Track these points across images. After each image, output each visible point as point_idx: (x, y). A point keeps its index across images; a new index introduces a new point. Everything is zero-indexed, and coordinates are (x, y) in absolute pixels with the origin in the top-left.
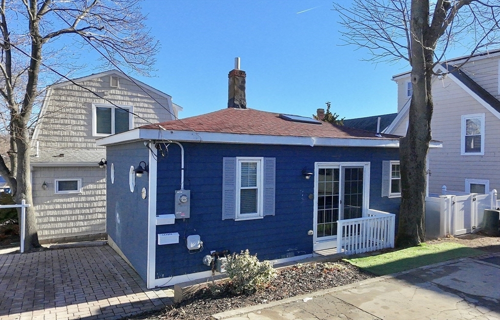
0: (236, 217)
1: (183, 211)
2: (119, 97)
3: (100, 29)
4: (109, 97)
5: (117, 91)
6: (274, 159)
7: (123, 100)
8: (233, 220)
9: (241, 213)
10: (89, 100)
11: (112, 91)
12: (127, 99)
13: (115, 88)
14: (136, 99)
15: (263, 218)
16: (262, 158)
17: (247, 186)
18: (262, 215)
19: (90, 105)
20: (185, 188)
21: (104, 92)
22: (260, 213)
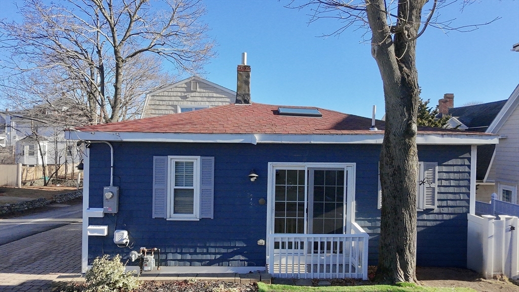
0: (168, 216)
1: (111, 206)
2: (199, 99)
3: (163, 45)
4: (191, 99)
5: (196, 93)
6: (213, 158)
7: (202, 101)
8: (164, 219)
9: (175, 212)
10: (176, 103)
11: (193, 94)
12: (205, 99)
13: (195, 91)
14: (212, 99)
15: (199, 220)
16: (199, 157)
17: (183, 186)
18: (198, 217)
19: (175, 107)
20: (114, 185)
21: (186, 96)
22: (195, 215)
